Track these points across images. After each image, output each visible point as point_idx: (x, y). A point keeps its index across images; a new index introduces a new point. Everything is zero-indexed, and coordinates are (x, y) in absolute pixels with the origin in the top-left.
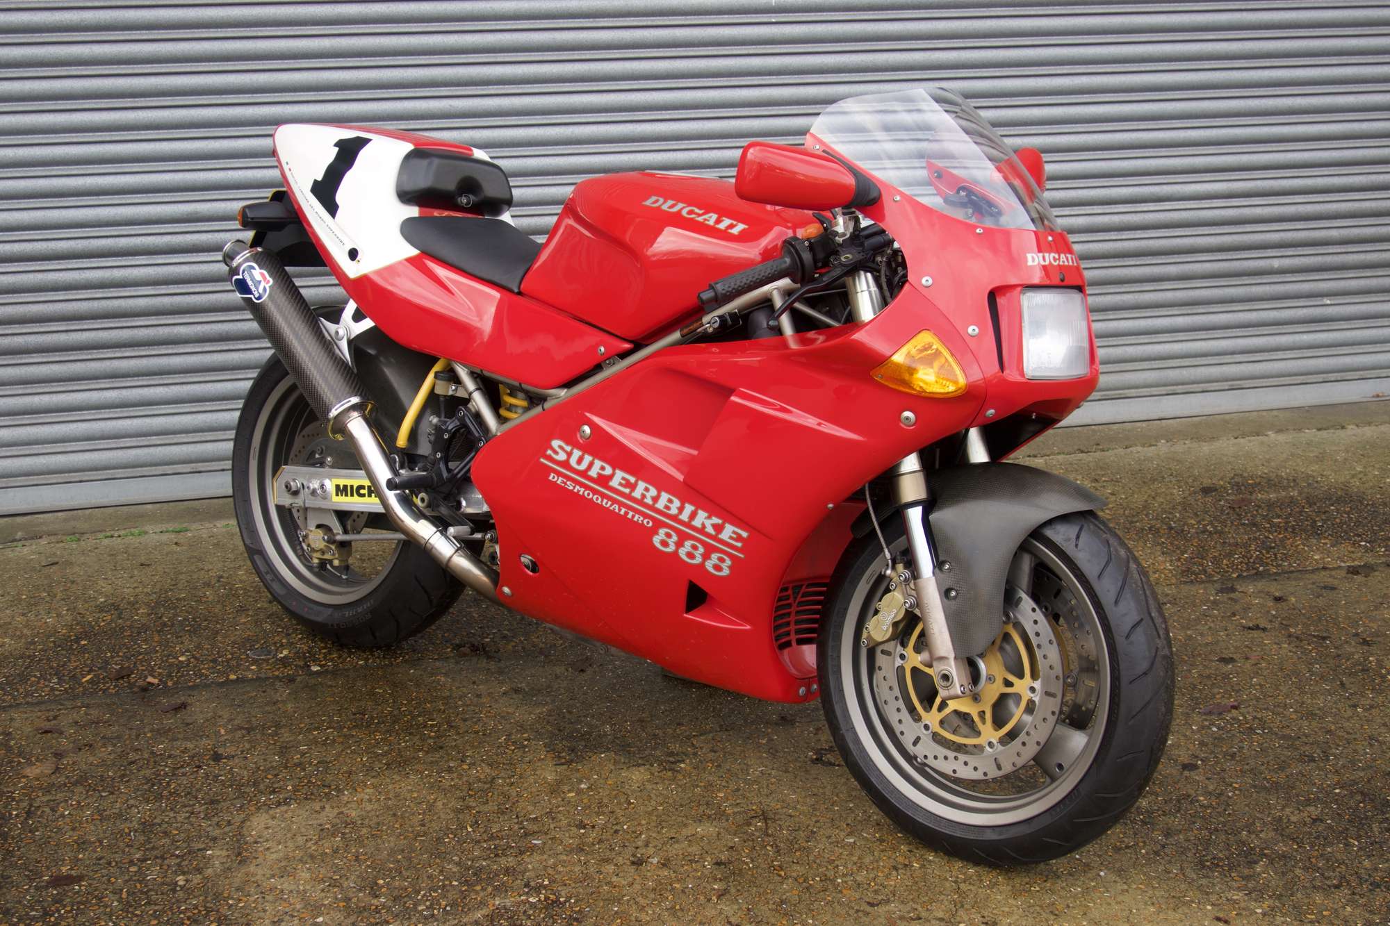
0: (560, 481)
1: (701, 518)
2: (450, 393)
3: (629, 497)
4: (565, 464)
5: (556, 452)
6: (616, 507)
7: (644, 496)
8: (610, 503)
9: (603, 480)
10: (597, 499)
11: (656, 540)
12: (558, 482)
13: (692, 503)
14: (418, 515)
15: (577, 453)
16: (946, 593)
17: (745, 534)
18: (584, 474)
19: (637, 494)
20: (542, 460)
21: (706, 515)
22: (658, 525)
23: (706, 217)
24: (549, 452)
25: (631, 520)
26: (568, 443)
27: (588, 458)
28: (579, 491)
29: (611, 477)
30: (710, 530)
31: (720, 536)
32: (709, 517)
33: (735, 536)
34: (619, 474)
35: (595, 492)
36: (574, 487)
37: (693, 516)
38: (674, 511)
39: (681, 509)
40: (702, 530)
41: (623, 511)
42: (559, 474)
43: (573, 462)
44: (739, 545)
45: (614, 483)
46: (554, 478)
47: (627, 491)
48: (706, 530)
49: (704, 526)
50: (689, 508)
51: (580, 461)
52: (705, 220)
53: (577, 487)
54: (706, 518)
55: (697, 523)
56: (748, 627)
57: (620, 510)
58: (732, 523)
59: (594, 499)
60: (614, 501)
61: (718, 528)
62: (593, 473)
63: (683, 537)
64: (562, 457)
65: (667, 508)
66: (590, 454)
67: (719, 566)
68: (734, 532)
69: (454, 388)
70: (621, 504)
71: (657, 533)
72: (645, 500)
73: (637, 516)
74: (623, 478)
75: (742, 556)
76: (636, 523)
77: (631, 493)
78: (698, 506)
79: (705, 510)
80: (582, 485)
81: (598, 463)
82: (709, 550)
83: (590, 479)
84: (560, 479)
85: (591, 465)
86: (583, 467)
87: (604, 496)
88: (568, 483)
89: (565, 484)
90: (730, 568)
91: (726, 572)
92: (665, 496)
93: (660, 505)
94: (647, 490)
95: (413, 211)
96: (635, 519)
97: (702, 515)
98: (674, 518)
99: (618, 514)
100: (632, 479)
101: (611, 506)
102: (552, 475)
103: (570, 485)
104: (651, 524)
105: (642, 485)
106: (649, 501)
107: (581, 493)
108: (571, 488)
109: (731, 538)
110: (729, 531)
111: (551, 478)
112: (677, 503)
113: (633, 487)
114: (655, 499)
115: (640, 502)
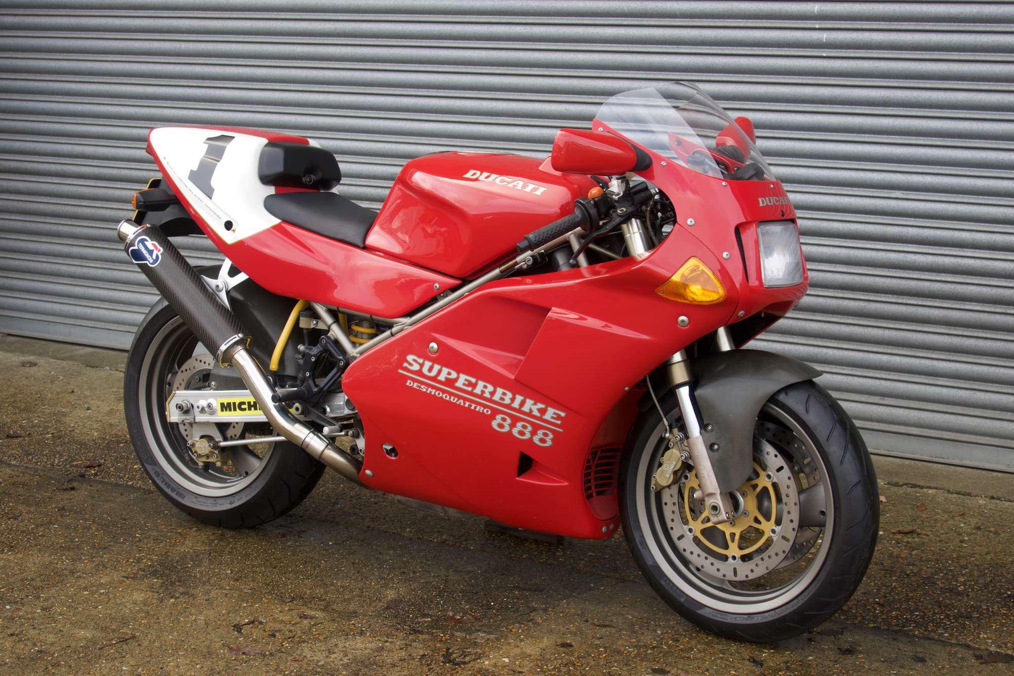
0: (415, 385)
1: (529, 404)
2: (312, 326)
3: (471, 393)
4: (419, 373)
5: (411, 364)
6: (461, 402)
7: (483, 392)
8: (456, 399)
9: (450, 383)
10: (446, 397)
11: (494, 424)
12: (414, 387)
13: (520, 394)
14: (295, 420)
15: (428, 364)
16: (710, 447)
17: (563, 414)
18: (434, 379)
19: (478, 391)
20: (400, 371)
21: (532, 402)
22: (495, 412)
23: (515, 183)
24: (405, 365)
25: (474, 411)
26: (419, 357)
27: (437, 367)
28: (431, 392)
29: (456, 380)
30: (536, 413)
31: (544, 417)
32: (535, 404)
33: (555, 416)
34: (463, 378)
35: (444, 391)
36: (427, 390)
37: (522, 403)
38: (507, 401)
39: (513, 400)
40: (530, 414)
41: (467, 404)
42: (414, 380)
43: (425, 370)
44: (559, 422)
45: (459, 384)
46: (410, 383)
47: (470, 389)
48: (533, 413)
49: (531, 410)
50: (519, 398)
51: (430, 370)
52: (514, 186)
53: (430, 389)
54: (533, 405)
55: (526, 409)
56: (566, 484)
57: (464, 404)
58: (552, 407)
59: (444, 397)
60: (459, 397)
61: (543, 411)
62: (442, 378)
63: (515, 420)
64: (416, 367)
65: (502, 399)
66: (438, 363)
67: (544, 439)
68: (555, 413)
69: (315, 322)
70: (465, 399)
71: (494, 419)
72: (485, 395)
73: (478, 407)
74: (466, 380)
75: (561, 430)
76: (479, 412)
77: (473, 390)
78: (527, 396)
79: (531, 398)
80: (433, 387)
81: (445, 371)
82: (536, 428)
83: (440, 382)
84: (416, 384)
85: (439, 372)
86: (433, 373)
87: (451, 394)
88: (422, 386)
89: (420, 387)
90: (553, 440)
91: (549, 443)
92: (500, 391)
93: (496, 398)
94: (485, 387)
95: (271, 190)
96: (477, 410)
97: (529, 403)
98: (508, 406)
99: (463, 407)
100: (473, 380)
101: (458, 401)
102: (409, 381)
103: (424, 388)
104: (489, 412)
105: (481, 384)
106: (487, 395)
107: (433, 393)
108: (425, 390)
109: (552, 418)
110: (550, 413)
111: (408, 384)
112: (509, 395)
113: (474, 386)
114: (492, 394)
115: (481, 396)
